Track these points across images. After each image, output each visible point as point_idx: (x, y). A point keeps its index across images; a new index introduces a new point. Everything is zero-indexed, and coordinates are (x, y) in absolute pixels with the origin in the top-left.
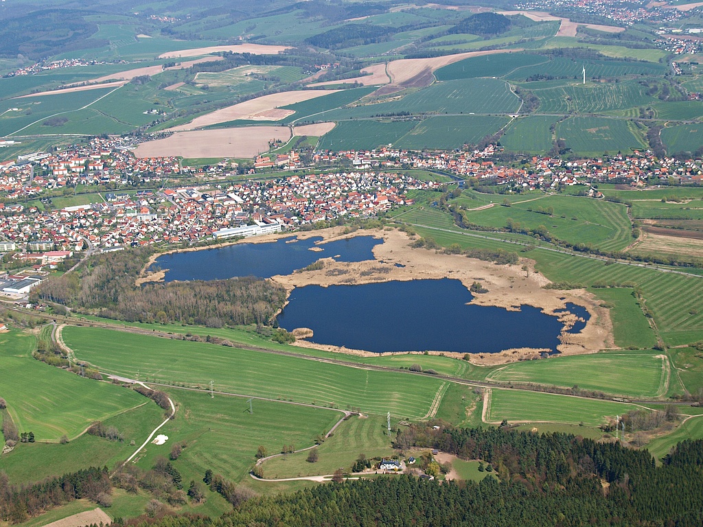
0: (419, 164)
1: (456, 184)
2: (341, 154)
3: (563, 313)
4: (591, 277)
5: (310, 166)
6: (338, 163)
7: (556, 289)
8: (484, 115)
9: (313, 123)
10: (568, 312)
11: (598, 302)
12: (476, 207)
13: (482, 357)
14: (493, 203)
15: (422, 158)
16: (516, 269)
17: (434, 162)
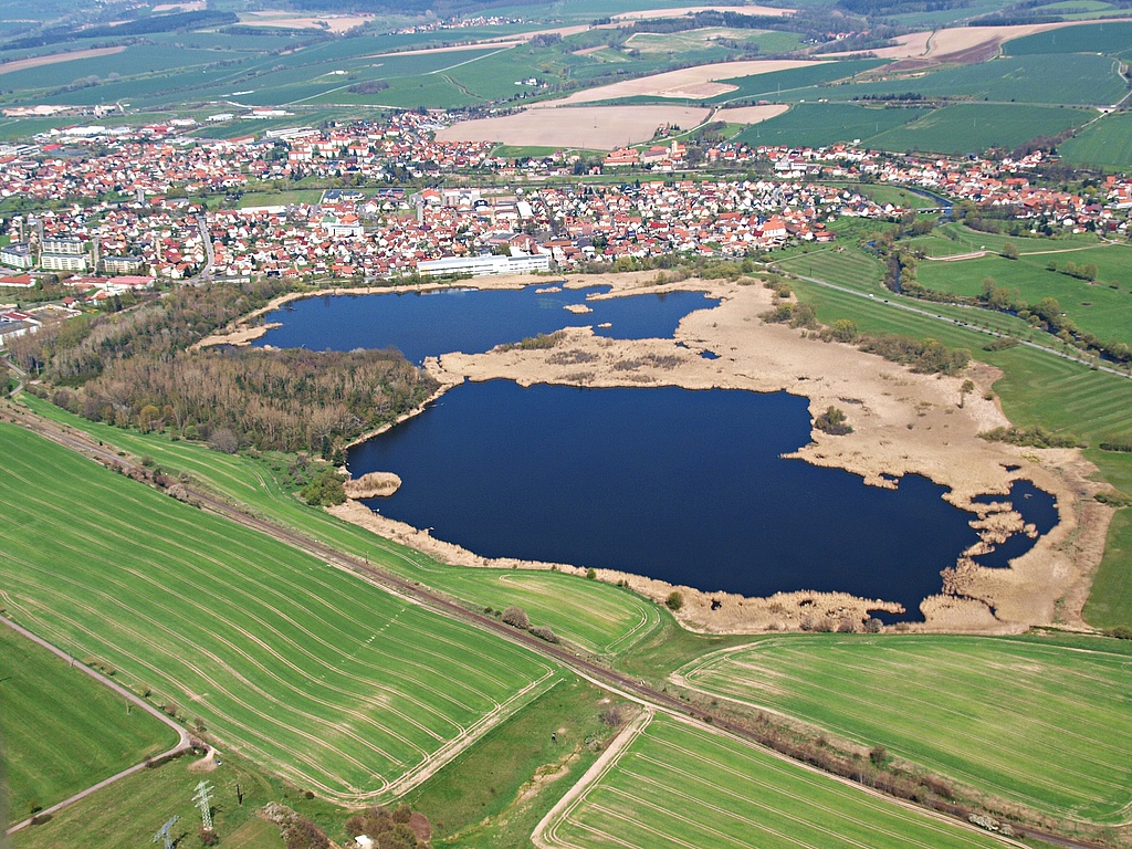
0: (892, 174)
1: (938, 211)
2: (762, 151)
3: (994, 506)
4: (1112, 422)
5: (698, 168)
6: (749, 166)
7: (1011, 442)
8: (1052, 106)
9: (754, 104)
10: (1007, 506)
11: (1093, 487)
12: (947, 255)
13: (716, 604)
14: (986, 249)
15: (900, 167)
16: (946, 388)
17: (919, 174)
